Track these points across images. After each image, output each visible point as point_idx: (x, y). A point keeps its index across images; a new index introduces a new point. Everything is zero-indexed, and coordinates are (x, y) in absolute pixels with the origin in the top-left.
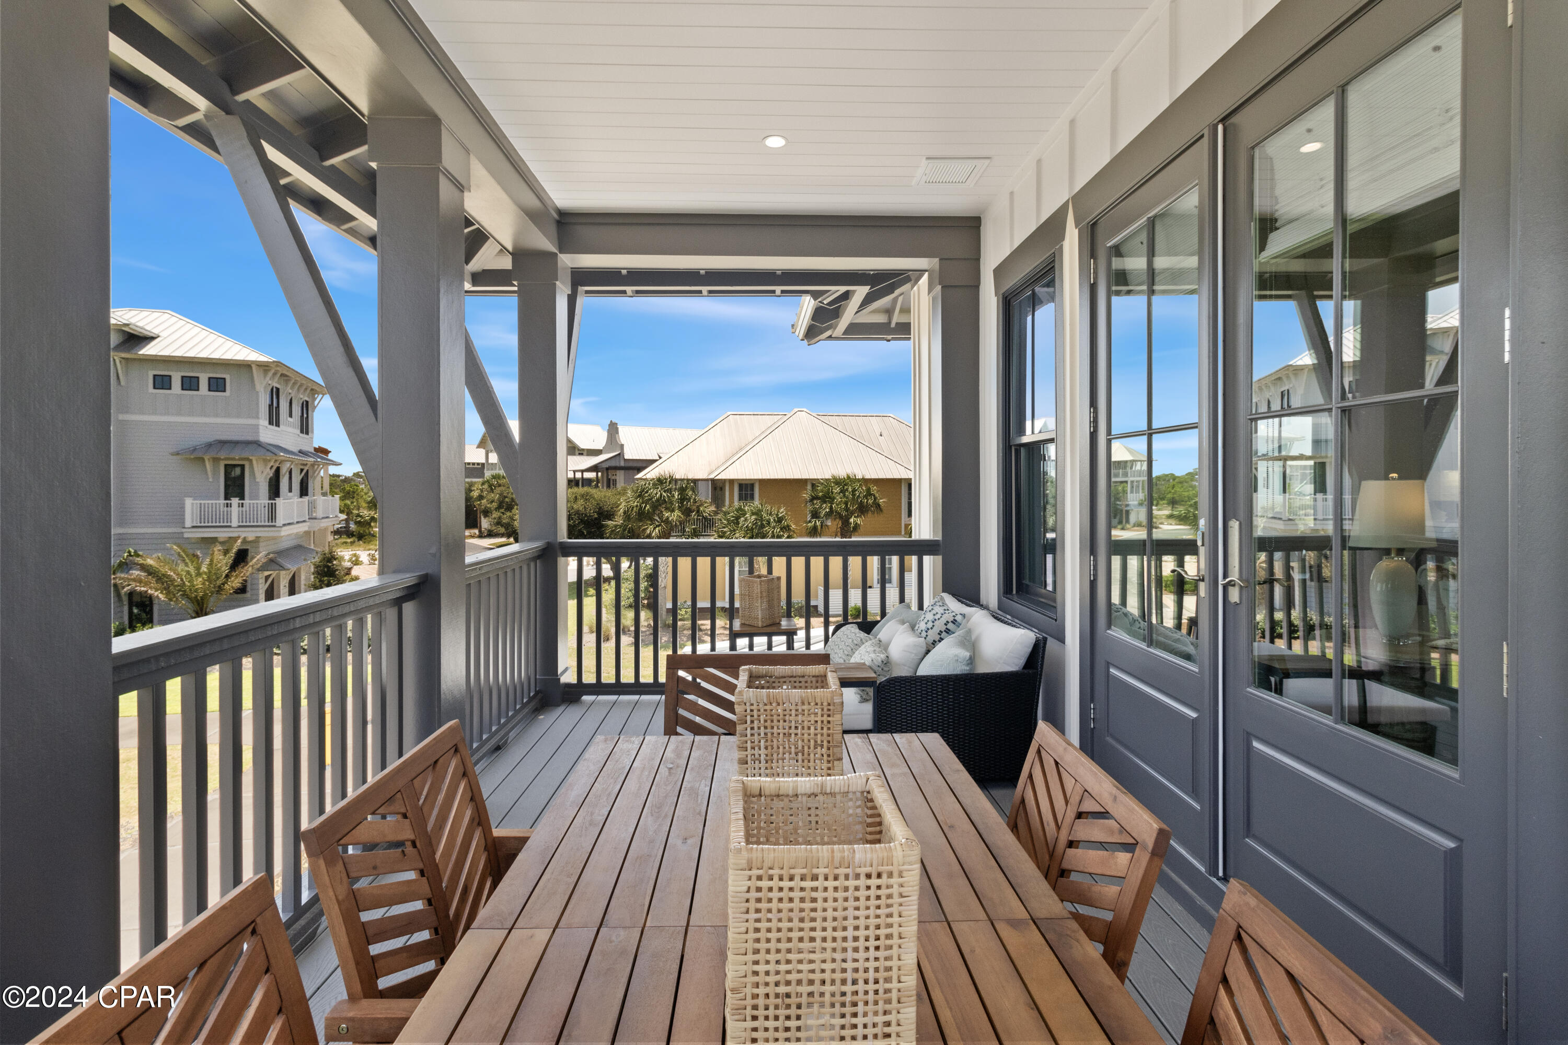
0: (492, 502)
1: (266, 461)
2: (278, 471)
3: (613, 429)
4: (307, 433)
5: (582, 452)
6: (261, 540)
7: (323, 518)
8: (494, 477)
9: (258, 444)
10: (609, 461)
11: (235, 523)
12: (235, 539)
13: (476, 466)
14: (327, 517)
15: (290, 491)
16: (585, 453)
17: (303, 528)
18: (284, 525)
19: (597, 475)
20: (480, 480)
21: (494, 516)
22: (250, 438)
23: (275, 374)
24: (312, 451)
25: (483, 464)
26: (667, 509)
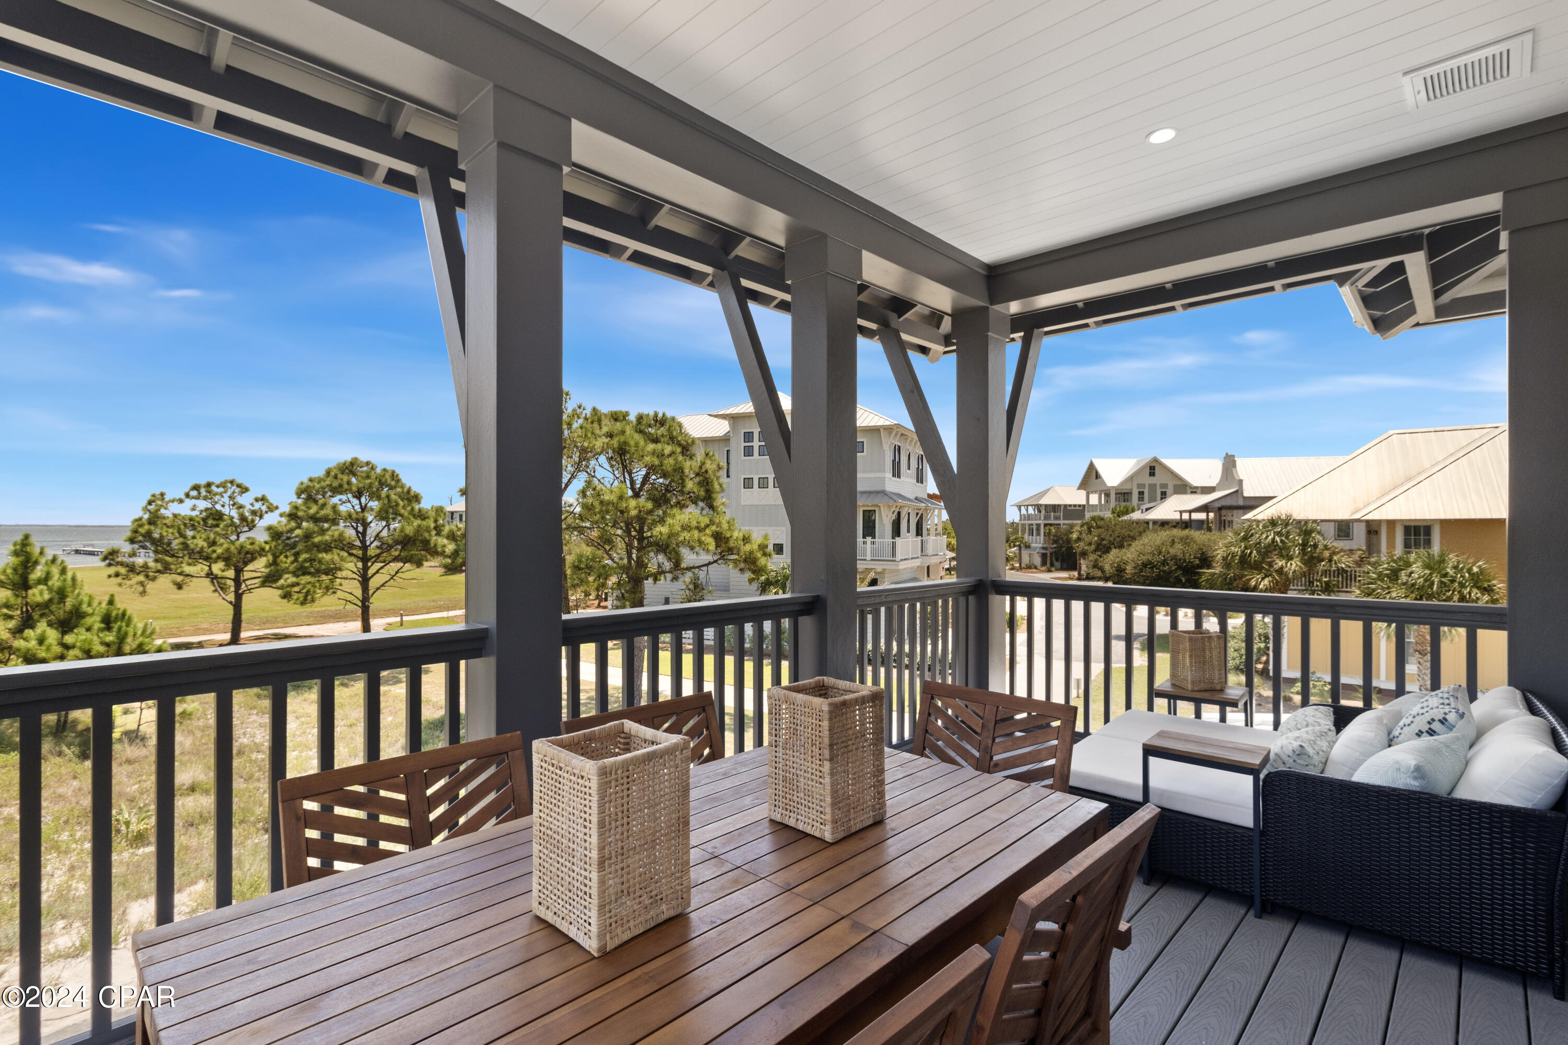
0: (1090, 544)
1: (889, 507)
2: (899, 513)
3: (1229, 463)
4: (922, 482)
5: (1194, 491)
6: (886, 572)
7: (933, 555)
8: (1093, 519)
9: (883, 493)
10: (1223, 500)
11: (869, 558)
12: (870, 570)
13: (1077, 508)
14: (937, 555)
15: (908, 531)
16: (1199, 491)
17: (917, 563)
18: (901, 560)
19: (1208, 516)
20: (1079, 522)
21: (1091, 558)
22: (878, 488)
23: (896, 435)
24: (926, 497)
25: (1084, 506)
26: (1281, 556)
